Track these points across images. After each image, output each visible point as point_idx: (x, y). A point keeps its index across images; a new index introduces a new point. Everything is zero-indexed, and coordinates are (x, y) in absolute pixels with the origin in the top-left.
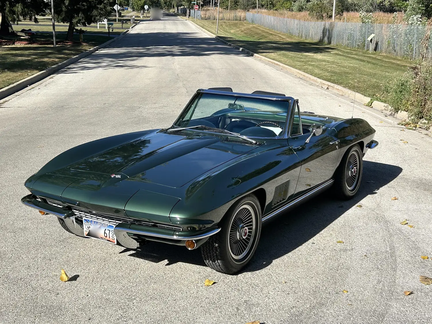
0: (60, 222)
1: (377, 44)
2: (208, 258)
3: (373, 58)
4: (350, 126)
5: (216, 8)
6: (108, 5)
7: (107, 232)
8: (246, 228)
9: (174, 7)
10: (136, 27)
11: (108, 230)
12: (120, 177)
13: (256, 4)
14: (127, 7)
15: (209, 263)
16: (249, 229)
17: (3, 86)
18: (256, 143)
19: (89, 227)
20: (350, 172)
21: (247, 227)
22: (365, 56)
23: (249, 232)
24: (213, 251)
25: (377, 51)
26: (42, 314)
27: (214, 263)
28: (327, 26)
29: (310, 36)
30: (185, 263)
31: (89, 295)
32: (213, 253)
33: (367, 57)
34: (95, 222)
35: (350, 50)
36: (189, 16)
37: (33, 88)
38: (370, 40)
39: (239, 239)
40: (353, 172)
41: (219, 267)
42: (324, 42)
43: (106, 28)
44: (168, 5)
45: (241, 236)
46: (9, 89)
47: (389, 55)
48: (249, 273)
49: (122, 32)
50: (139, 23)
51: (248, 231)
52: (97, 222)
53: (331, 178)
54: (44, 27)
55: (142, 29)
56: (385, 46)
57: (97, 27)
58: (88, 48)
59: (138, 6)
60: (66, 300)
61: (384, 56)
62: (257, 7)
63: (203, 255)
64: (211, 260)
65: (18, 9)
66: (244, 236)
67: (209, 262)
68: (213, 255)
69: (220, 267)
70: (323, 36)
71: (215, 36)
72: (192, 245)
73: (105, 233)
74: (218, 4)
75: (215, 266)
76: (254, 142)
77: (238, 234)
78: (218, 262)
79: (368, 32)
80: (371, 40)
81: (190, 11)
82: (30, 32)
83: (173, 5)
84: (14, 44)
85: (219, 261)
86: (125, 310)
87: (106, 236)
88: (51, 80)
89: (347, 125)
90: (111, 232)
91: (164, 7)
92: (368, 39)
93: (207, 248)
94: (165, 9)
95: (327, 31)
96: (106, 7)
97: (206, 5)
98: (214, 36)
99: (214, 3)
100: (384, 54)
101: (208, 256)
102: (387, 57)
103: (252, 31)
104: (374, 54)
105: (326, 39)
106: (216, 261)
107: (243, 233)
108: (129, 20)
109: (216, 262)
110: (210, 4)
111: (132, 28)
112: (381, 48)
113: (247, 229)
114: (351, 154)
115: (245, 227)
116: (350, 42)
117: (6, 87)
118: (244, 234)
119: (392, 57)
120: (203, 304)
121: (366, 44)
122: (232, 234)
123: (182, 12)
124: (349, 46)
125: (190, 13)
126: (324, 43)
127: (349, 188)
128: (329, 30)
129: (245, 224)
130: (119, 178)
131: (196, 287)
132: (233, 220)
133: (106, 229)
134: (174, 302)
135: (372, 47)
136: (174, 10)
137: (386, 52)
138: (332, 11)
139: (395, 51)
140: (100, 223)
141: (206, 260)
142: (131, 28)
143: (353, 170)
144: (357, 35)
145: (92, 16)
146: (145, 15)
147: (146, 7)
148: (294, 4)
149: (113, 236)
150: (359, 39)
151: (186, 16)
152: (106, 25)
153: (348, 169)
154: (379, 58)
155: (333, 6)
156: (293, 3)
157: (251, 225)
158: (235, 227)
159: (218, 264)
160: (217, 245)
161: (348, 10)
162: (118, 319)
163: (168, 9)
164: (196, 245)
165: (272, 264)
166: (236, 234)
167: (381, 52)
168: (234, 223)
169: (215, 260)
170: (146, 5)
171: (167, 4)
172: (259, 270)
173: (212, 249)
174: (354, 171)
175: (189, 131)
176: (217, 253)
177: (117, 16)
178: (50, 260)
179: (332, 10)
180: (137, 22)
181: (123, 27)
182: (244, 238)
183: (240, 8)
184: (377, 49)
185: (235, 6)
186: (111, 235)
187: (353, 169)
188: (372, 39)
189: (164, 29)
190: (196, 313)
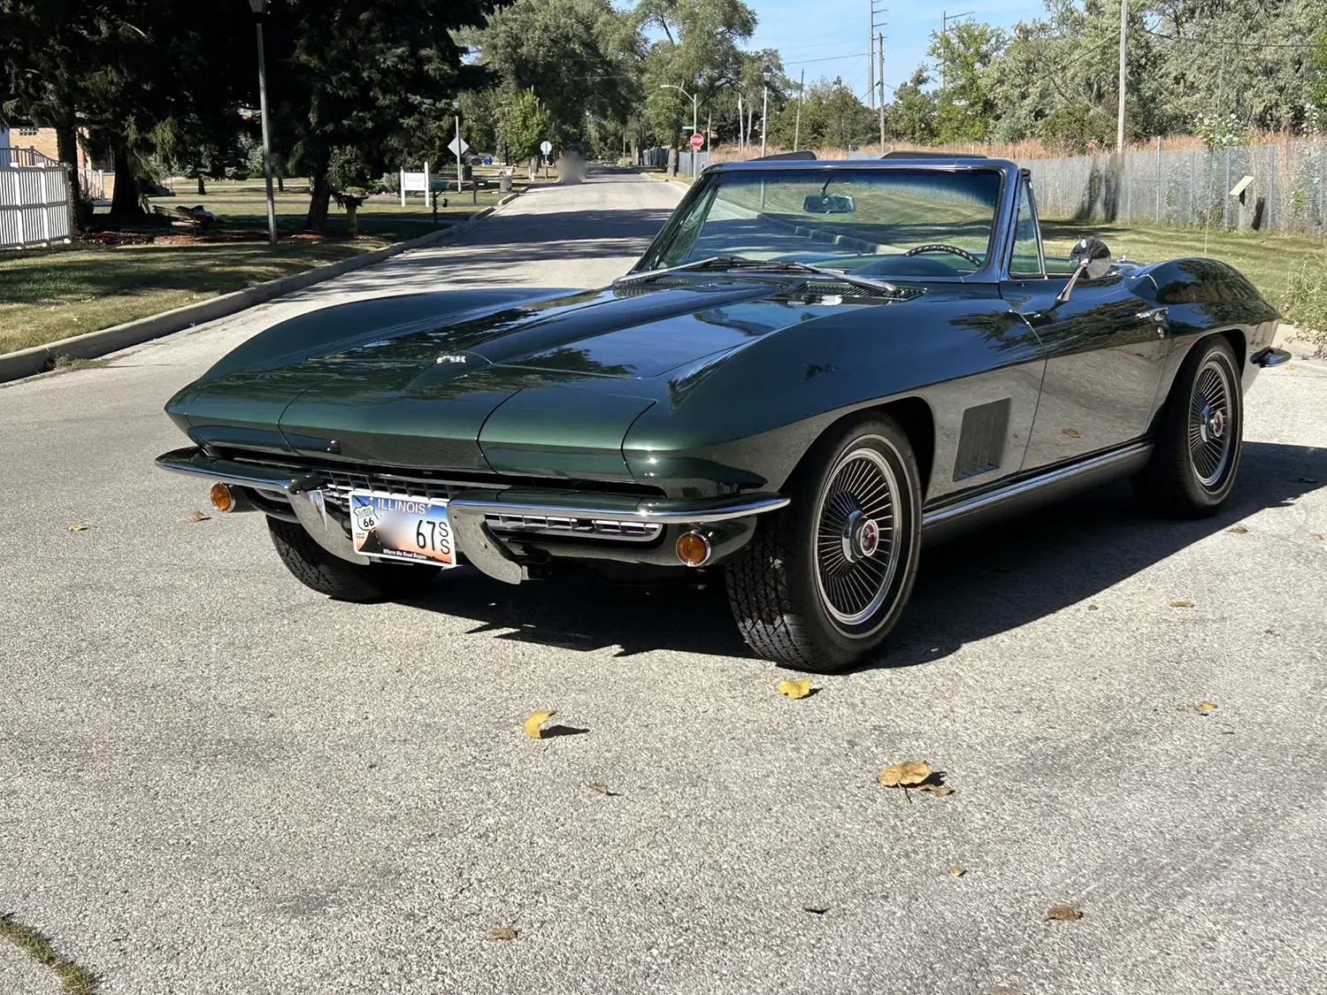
0: (279, 550)
1: (1260, 207)
2: (751, 612)
3: (1251, 246)
4: (1199, 286)
5: (756, 147)
6: (430, 116)
7: (426, 529)
8: (870, 522)
9: (628, 150)
10: (517, 201)
11: (428, 522)
12: (464, 361)
13: (880, 132)
14: (488, 156)
15: (754, 630)
16: (880, 524)
17: (117, 321)
18: (895, 294)
19: (367, 520)
20: (1203, 428)
21: (873, 518)
22: (1224, 243)
23: (882, 534)
24: (766, 584)
25: (1261, 229)
26: (219, 757)
27: (770, 628)
28: (1103, 168)
29: (1050, 200)
30: (677, 650)
31: (371, 717)
32: (765, 591)
33: (1232, 244)
34: (386, 500)
35: (1177, 231)
36: (676, 170)
37: (206, 329)
38: (1238, 194)
39: (849, 559)
40: (1215, 427)
41: (786, 643)
42: (1094, 216)
43: (427, 205)
44: (613, 143)
45: (855, 548)
46: (133, 328)
47: (1301, 237)
48: (887, 672)
49: (472, 213)
50: (524, 192)
51: (877, 529)
52: (393, 501)
53: (1143, 439)
54: (241, 206)
55: (534, 205)
56: (1287, 207)
57: (400, 203)
58: (369, 246)
59: (520, 145)
60: (298, 727)
61: (1285, 242)
62: (883, 139)
63: (734, 605)
64: (760, 617)
65: (165, 135)
66: (867, 548)
67: (754, 624)
68: (766, 598)
69: (790, 640)
70: (1091, 197)
71: (757, 214)
72: (696, 552)
73: (419, 534)
74: (763, 137)
75: (775, 639)
76: (890, 288)
77: (846, 542)
78: (783, 621)
79: (1232, 173)
80: (1242, 195)
81: (677, 154)
82: (201, 213)
83: (627, 144)
84: (151, 240)
85: (785, 618)
86: (485, 747)
87: (422, 544)
88: (262, 313)
89: (1187, 278)
90: (437, 529)
91: (600, 153)
92: (1231, 193)
93: (745, 575)
94: (602, 159)
95: (1103, 183)
96: (425, 122)
97: (725, 141)
98: (753, 215)
99: (749, 132)
100: (1286, 236)
101: (749, 604)
102: (1294, 242)
103: (869, 204)
104: (1254, 237)
105: (1099, 207)
106: (778, 617)
107: (862, 540)
108: (497, 186)
109: (777, 622)
110: (737, 138)
111: (505, 203)
112: (1273, 220)
113: (875, 526)
114: (1206, 367)
115: (866, 520)
116: (1176, 211)
117: (124, 322)
118: (867, 544)
119: (1312, 240)
120: (739, 734)
121: (1226, 213)
122: (825, 547)
123: (655, 161)
124: (1172, 221)
125: (677, 160)
126: (1093, 219)
127: (1205, 481)
128: (1107, 181)
129: (865, 512)
130: (460, 363)
131: (713, 700)
132: (825, 502)
133: (421, 522)
134: (644, 729)
135: (1245, 216)
136: (629, 160)
137: (1290, 229)
138: (1113, 130)
139: (1320, 223)
140: (403, 502)
141: (744, 622)
142: (500, 203)
143: (1212, 421)
144: (1198, 188)
145: (382, 153)
146: (542, 172)
147: (546, 147)
148: (995, 127)
149: (444, 543)
150: (1204, 197)
151: (666, 171)
152: (427, 194)
153: (1198, 420)
154: (1270, 246)
155: (1116, 116)
156: (991, 121)
157: (888, 511)
158: (835, 522)
159: (783, 629)
160: (778, 562)
161: (1162, 131)
162: (463, 765)
163: (612, 158)
164: (709, 550)
165: (960, 652)
166: (841, 544)
167: (1276, 229)
168: (830, 512)
169: (773, 614)
170: (546, 140)
171: (609, 141)
172: (917, 664)
173: (763, 577)
174: (1218, 424)
175: (681, 277)
176: (780, 588)
177: (461, 177)
178: (249, 648)
179: (1115, 129)
180: (518, 188)
181: (478, 201)
182: (868, 554)
183: (831, 144)
184: (1263, 224)
185: (815, 138)
186: (438, 538)
187: (1212, 416)
188: (1243, 192)
189: (599, 203)
190: (715, 751)
